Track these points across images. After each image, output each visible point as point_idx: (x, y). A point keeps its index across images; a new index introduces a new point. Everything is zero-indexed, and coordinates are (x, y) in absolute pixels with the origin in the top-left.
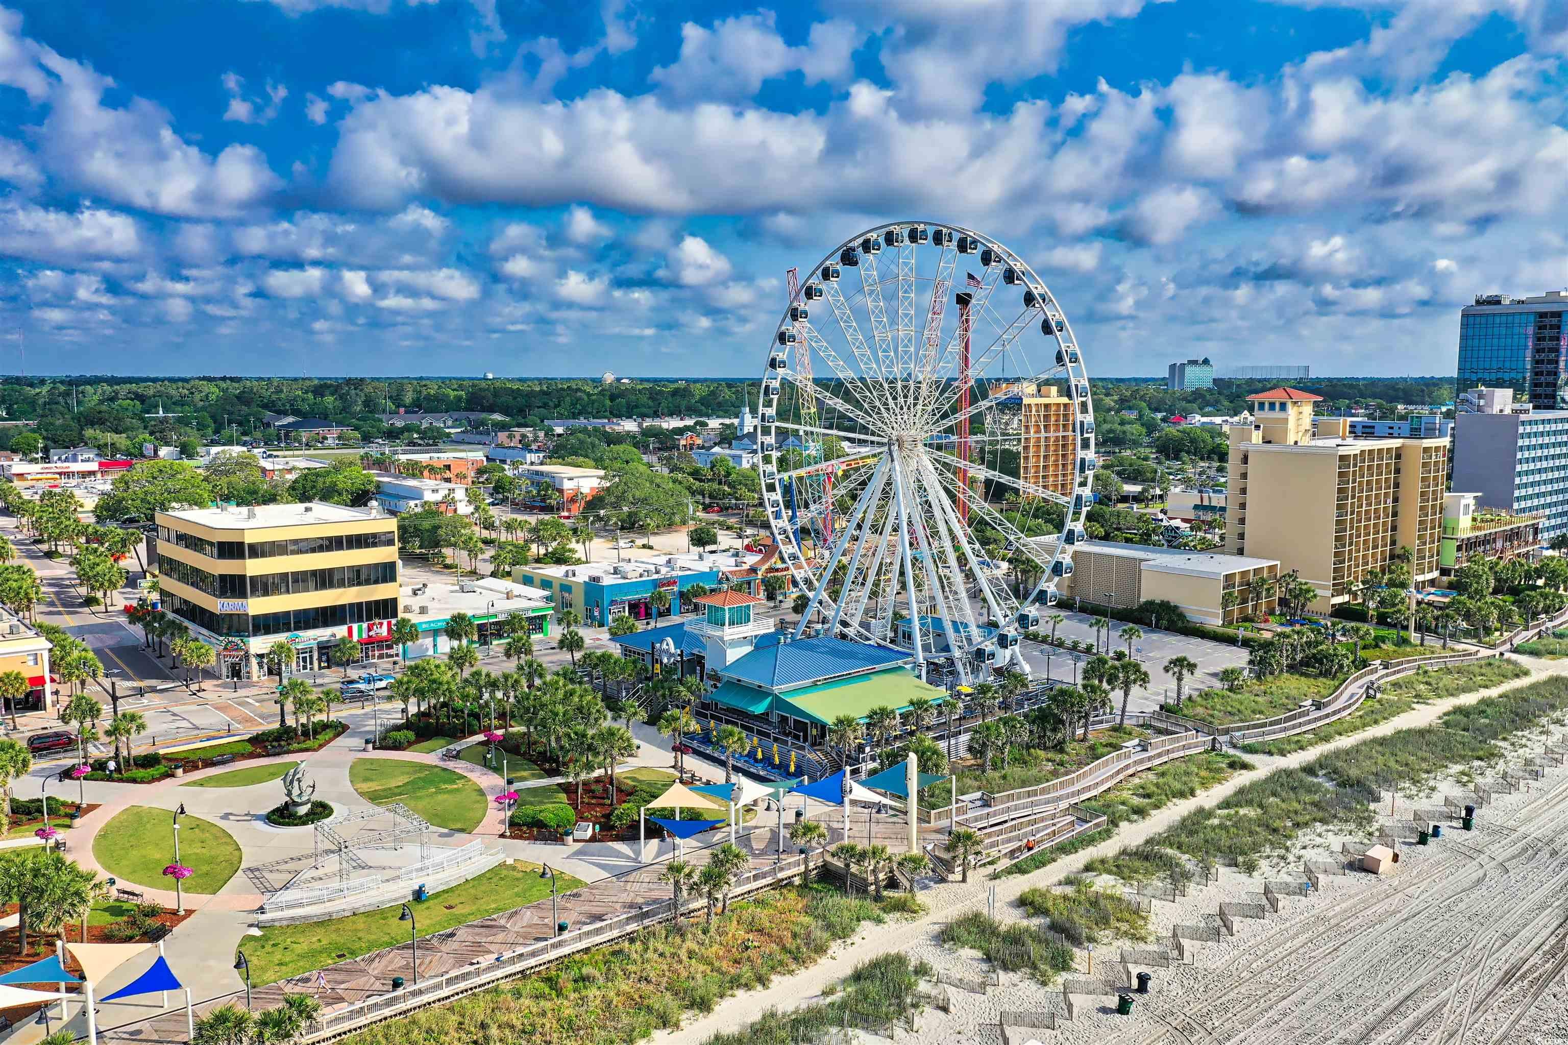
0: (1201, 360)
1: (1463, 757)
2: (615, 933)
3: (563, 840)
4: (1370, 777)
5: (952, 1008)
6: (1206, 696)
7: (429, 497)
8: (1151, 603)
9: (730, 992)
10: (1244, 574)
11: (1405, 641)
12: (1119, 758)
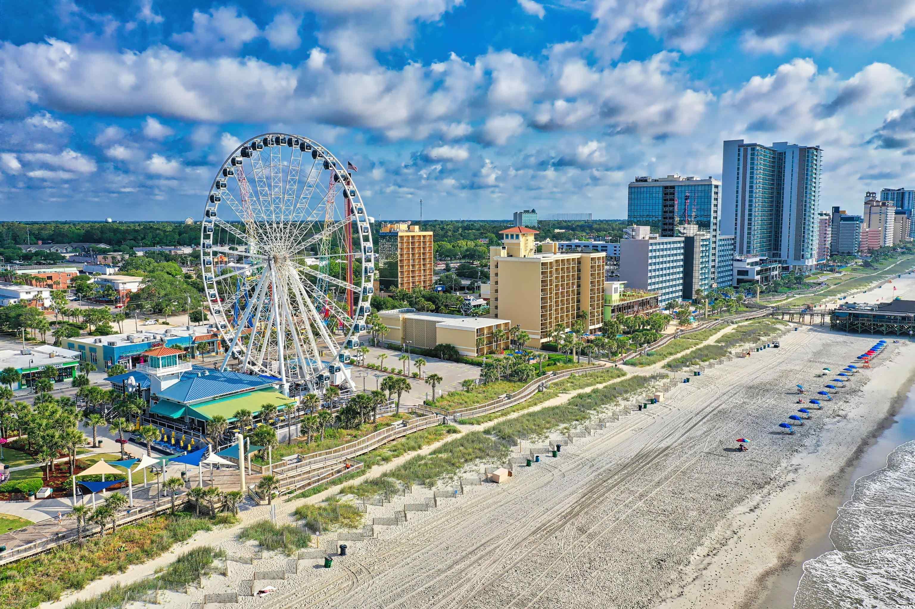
0: (531, 210)
1: (568, 420)
2: (39, 550)
3: (28, 499)
4: (516, 433)
5: (229, 574)
6: (451, 395)
7: (24, 296)
8: (441, 346)
9: (98, 577)
10: (490, 328)
11: (570, 361)
12: (388, 431)
